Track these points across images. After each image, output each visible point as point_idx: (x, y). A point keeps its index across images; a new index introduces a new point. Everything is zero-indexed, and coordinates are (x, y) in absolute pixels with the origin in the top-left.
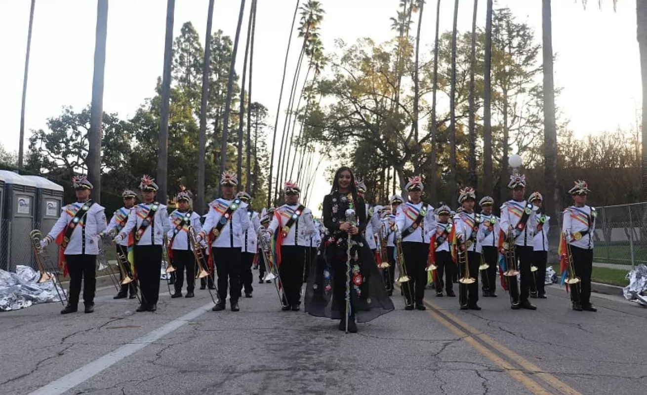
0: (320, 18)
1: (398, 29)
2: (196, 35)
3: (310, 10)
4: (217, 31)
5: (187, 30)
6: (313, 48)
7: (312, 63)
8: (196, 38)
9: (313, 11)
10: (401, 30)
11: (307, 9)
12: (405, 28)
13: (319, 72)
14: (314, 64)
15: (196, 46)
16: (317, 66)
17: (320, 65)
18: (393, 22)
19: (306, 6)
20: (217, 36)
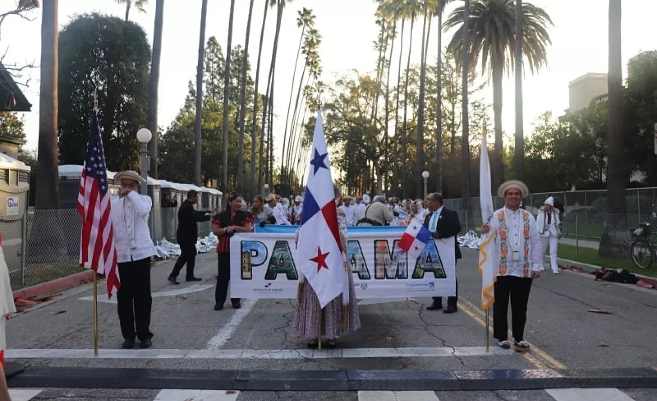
0: (318, 42)
1: (378, 50)
2: (219, 47)
3: (311, 36)
4: (237, 46)
5: (212, 43)
6: (312, 61)
7: (311, 71)
8: (219, 50)
9: (314, 36)
10: (380, 50)
11: (309, 34)
12: (383, 48)
13: (317, 78)
14: (313, 71)
15: (220, 56)
16: (315, 73)
17: (317, 72)
18: (374, 44)
19: (308, 32)
20: (237, 50)
